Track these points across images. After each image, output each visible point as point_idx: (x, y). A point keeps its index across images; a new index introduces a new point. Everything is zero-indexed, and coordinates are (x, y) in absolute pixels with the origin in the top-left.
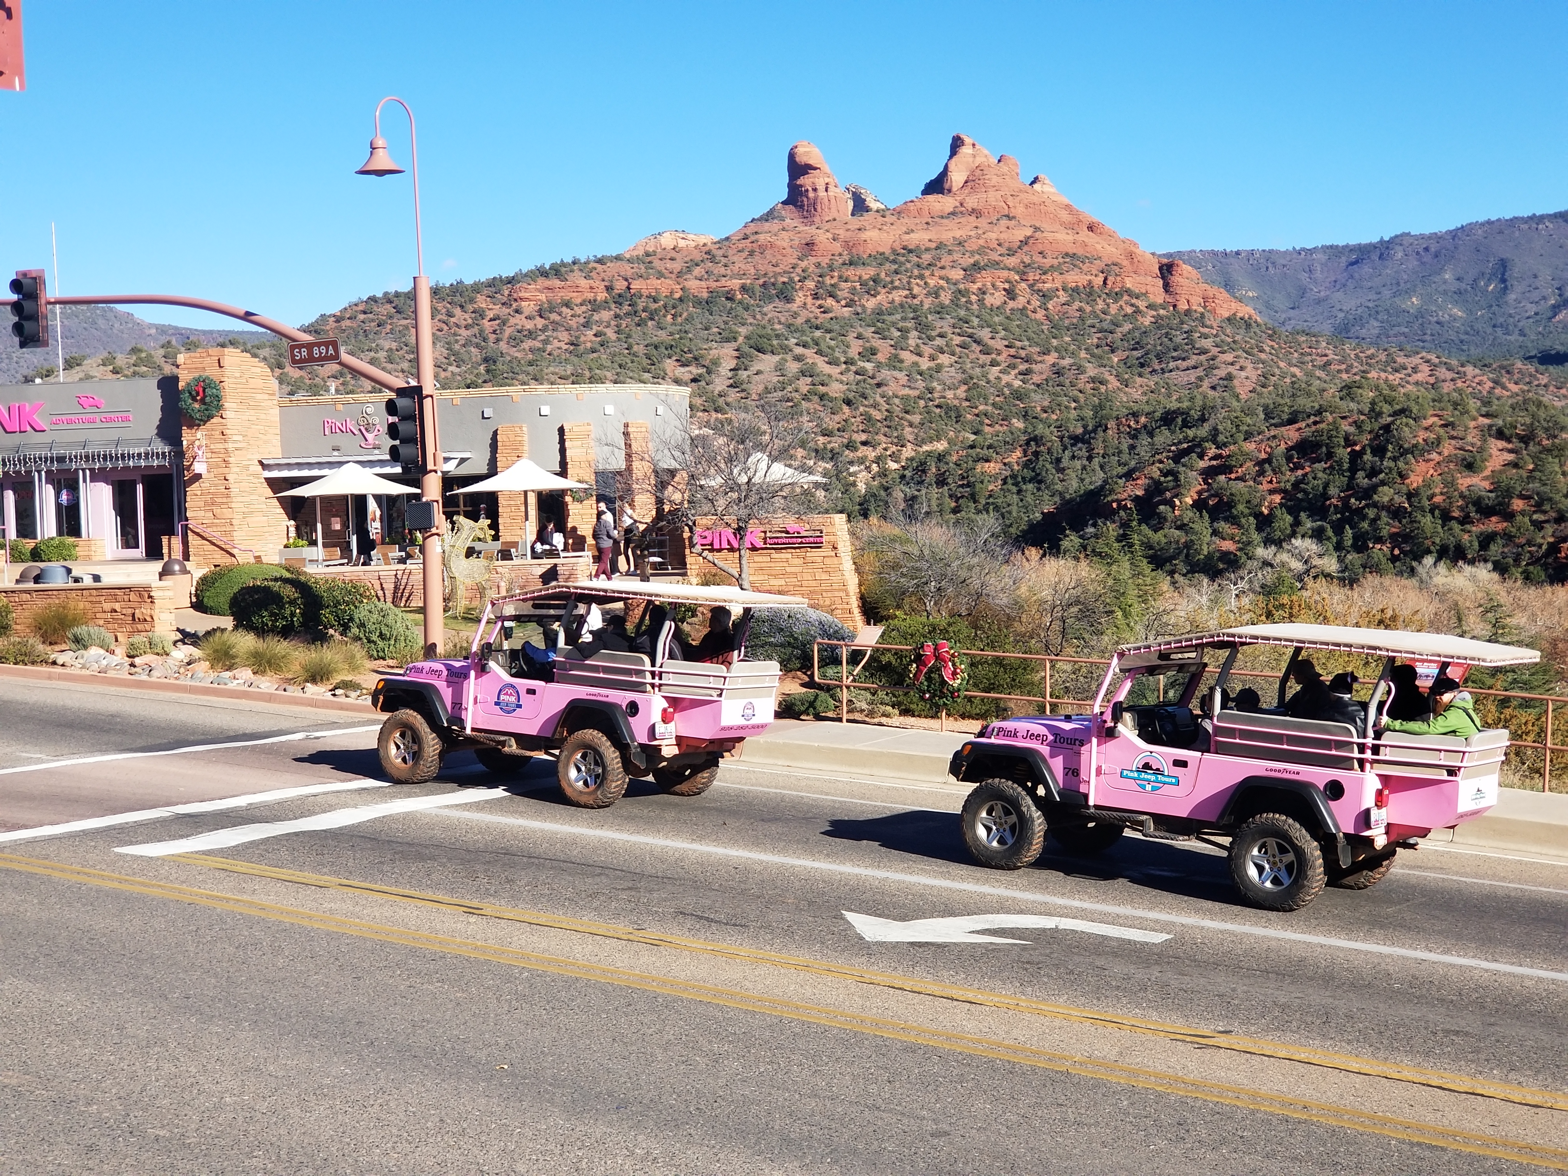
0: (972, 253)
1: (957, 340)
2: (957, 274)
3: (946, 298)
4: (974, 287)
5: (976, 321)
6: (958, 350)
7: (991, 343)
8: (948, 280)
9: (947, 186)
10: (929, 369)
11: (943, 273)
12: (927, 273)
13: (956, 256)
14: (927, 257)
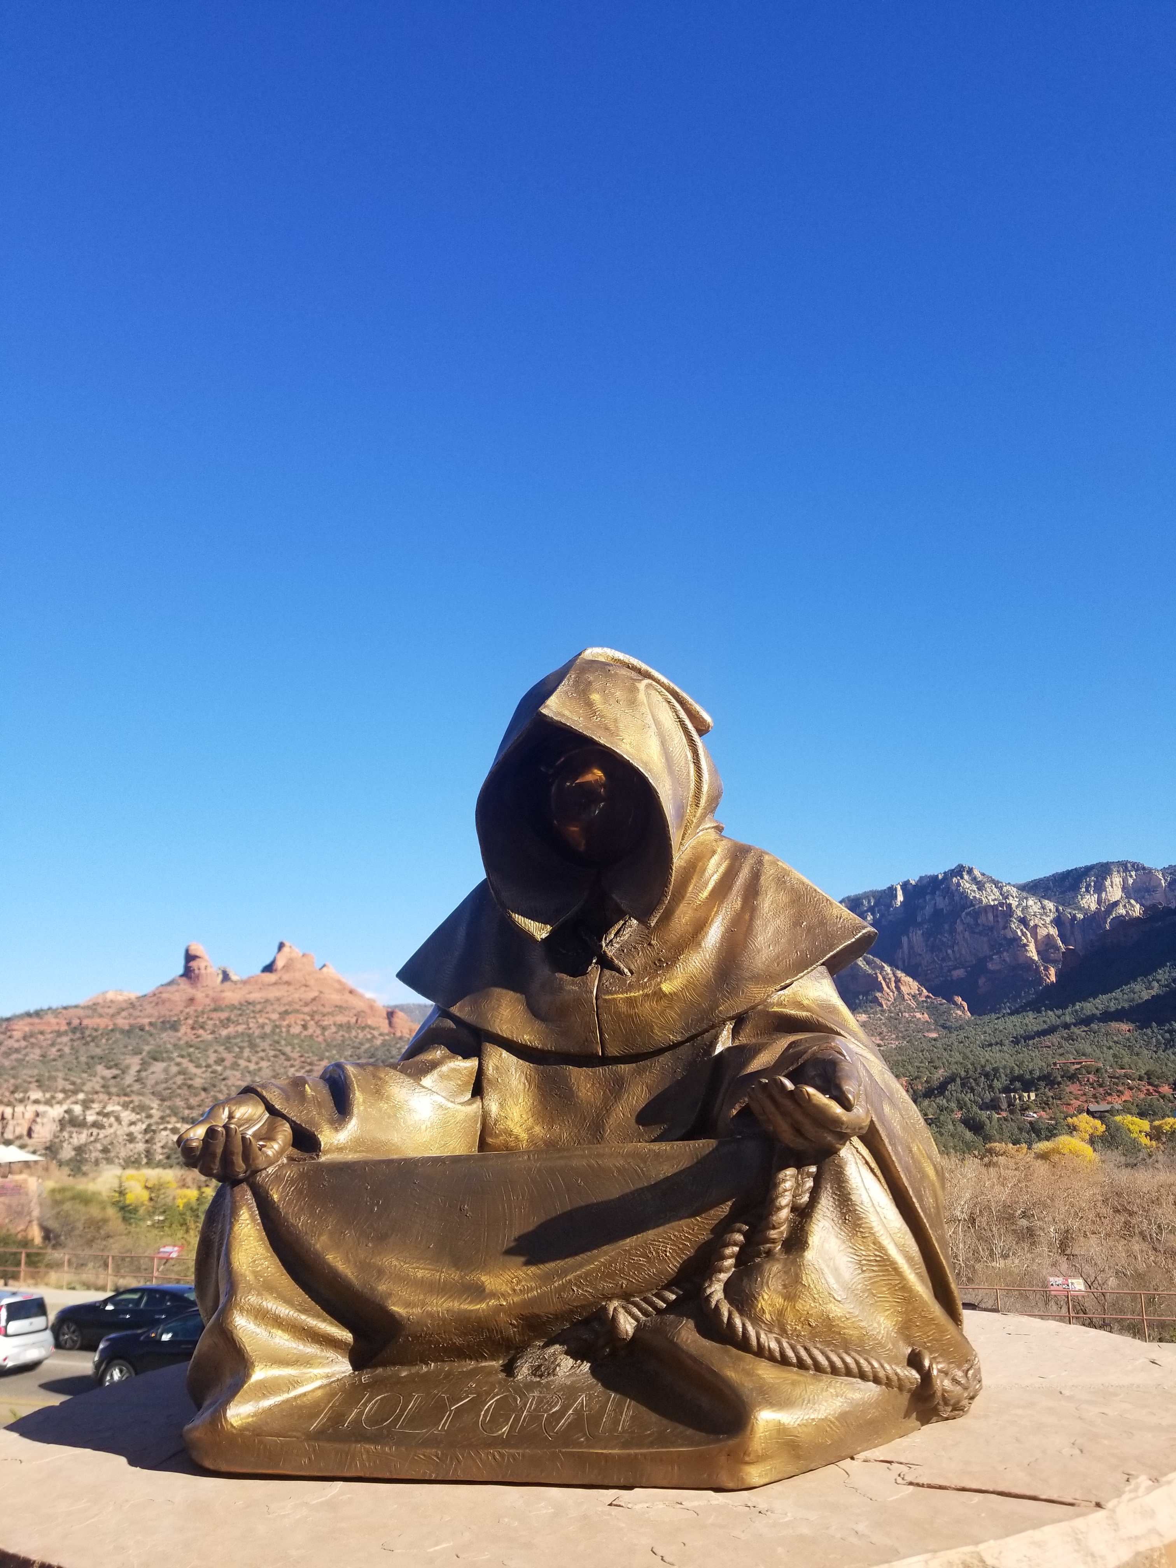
0: (284, 1005)
1: (272, 1053)
2: (275, 1016)
3: (268, 1029)
4: (285, 1023)
5: (283, 1042)
6: (272, 1059)
7: (291, 1055)
8: (269, 1019)
9: (274, 968)
10: (255, 1070)
11: (267, 1015)
12: (258, 1016)
13: (275, 1006)
14: (259, 1007)
